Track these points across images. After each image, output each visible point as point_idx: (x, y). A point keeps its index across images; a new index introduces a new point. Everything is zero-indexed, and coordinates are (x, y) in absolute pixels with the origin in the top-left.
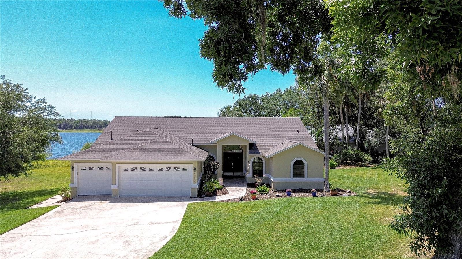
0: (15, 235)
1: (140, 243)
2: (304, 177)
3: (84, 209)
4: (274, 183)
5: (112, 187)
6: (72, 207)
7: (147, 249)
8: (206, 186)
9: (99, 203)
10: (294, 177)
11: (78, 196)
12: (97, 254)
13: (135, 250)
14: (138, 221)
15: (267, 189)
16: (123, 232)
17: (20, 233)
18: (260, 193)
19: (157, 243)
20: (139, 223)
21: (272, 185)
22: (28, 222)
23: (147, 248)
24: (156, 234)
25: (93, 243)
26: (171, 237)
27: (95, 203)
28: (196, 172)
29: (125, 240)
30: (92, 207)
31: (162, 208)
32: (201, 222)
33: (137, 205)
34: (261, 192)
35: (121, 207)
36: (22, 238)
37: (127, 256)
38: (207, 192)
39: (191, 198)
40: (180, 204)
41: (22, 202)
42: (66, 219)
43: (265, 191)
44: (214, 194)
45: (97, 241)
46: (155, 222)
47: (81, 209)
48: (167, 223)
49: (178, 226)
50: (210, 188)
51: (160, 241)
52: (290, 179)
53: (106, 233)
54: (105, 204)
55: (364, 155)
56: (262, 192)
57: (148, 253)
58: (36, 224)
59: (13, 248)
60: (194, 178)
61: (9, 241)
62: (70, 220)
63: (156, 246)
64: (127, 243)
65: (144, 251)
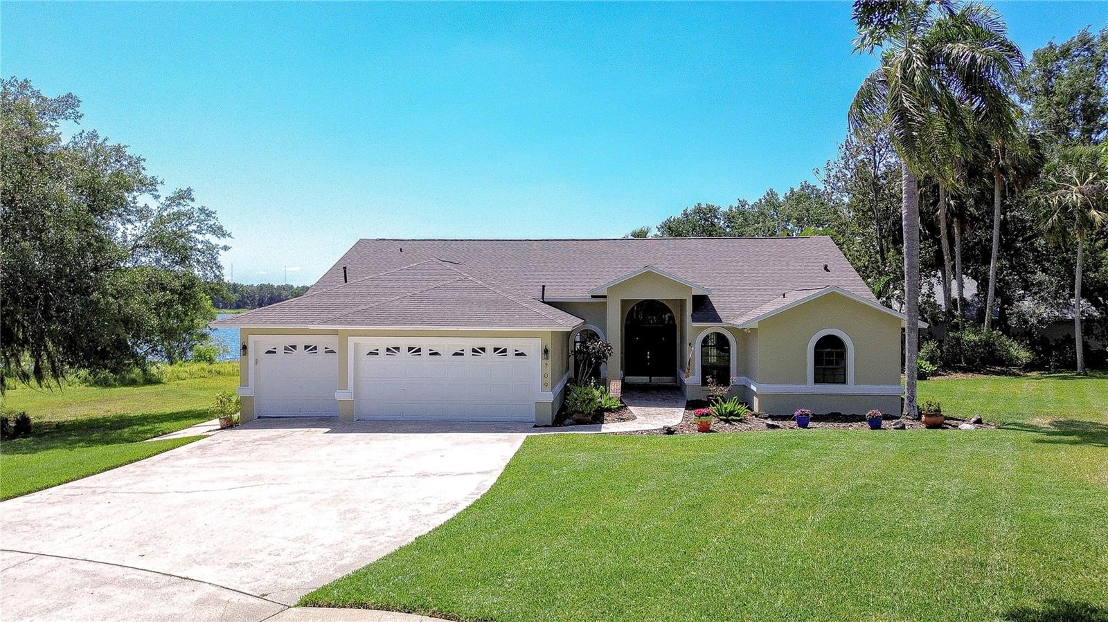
0: (78, 491)
1: (384, 516)
2: (844, 382)
3: (265, 442)
4: (761, 396)
5: (340, 396)
6: (237, 439)
7: (401, 529)
8: (575, 395)
9: (302, 433)
10: (816, 381)
11: (259, 417)
12: (265, 537)
13: (368, 531)
14: (389, 469)
15: (742, 410)
16: (346, 491)
17: (91, 488)
18: (721, 420)
19: (429, 518)
20: (393, 474)
21: (756, 401)
22: (121, 466)
23: (400, 527)
24: (430, 497)
25: (262, 511)
26: (470, 503)
27: (294, 432)
28: (550, 359)
29: (346, 507)
30: (284, 439)
31: (458, 444)
32: (555, 472)
33: (395, 438)
34: (723, 415)
35: (354, 441)
36: (92, 498)
37: (342, 542)
38: (579, 412)
39: (535, 426)
40: (506, 438)
41: (126, 432)
42: (215, 462)
43: (735, 415)
44: (597, 417)
45: (276, 507)
46: (433, 473)
47: (257, 443)
48: (466, 474)
49: (492, 480)
50: (585, 401)
51: (439, 512)
52: (803, 386)
53: (303, 491)
54: (319, 435)
55: (1011, 346)
56: (729, 418)
57: (400, 539)
58: (138, 471)
59: (62, 517)
60: (544, 376)
61: (59, 501)
62: (224, 465)
63: (426, 522)
64: (349, 516)
65: (391, 533)
